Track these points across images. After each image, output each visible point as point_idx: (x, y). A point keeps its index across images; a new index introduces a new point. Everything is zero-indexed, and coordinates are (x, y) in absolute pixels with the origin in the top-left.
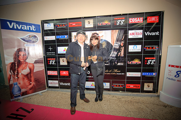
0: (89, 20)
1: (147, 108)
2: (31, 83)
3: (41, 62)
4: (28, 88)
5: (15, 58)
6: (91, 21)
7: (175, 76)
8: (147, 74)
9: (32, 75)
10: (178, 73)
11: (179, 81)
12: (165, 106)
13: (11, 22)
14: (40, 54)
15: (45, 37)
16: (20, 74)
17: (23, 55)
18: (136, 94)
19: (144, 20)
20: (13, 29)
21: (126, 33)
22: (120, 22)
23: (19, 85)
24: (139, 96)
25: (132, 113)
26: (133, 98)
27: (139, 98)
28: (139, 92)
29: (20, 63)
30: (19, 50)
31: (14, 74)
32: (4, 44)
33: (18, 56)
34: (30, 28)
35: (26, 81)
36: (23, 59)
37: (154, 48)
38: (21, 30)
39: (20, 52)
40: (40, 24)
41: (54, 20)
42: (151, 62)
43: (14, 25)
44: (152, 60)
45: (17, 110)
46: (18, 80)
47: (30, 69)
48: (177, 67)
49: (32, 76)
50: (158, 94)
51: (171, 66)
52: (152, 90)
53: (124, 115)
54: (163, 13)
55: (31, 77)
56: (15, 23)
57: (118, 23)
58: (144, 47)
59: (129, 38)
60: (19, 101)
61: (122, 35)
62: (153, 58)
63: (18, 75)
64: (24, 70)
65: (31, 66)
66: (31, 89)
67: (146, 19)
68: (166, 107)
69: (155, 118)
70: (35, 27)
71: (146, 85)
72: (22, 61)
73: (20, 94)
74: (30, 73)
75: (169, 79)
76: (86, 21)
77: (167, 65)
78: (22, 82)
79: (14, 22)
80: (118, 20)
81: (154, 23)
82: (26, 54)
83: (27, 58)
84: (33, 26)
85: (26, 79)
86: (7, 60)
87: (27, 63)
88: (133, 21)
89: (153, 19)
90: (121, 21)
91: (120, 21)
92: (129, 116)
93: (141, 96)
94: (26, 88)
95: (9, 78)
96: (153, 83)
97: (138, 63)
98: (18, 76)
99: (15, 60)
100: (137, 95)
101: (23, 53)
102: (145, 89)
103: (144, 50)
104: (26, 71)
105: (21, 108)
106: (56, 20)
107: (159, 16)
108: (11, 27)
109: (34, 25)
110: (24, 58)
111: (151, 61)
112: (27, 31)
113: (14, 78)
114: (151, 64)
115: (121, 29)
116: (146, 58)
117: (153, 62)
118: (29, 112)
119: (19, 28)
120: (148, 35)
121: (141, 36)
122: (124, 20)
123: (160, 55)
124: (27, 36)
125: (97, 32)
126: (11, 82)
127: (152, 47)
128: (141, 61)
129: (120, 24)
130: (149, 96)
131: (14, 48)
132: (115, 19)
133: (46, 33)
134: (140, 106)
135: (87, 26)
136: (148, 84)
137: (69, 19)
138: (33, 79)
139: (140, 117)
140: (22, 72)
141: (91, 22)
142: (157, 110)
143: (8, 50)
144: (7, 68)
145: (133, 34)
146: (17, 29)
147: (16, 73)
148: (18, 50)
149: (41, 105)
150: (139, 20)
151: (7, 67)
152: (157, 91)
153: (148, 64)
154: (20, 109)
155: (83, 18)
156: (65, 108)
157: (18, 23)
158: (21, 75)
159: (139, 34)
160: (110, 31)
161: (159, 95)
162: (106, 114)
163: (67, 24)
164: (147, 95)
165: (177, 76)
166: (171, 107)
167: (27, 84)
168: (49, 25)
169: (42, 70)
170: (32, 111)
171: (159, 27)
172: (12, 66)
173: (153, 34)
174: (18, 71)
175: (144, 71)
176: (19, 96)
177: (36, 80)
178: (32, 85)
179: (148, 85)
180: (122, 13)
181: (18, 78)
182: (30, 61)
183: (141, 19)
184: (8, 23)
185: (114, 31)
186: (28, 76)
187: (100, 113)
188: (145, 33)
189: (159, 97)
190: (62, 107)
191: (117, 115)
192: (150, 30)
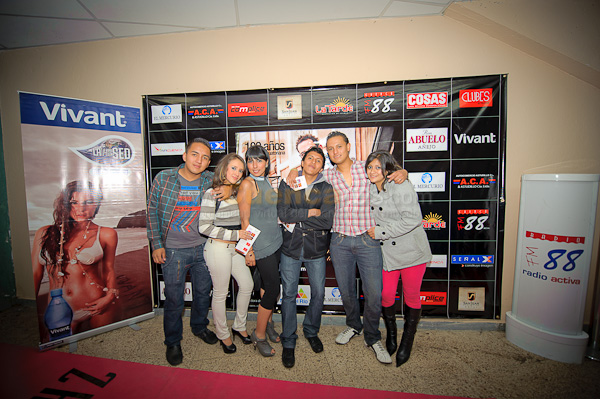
0: (288, 98)
1: (465, 366)
2: (105, 289)
3: (139, 223)
4: (94, 307)
5: (59, 213)
6: (297, 99)
7: (545, 266)
8: (466, 260)
9: (109, 264)
10: (554, 255)
11: (557, 280)
12: (521, 359)
13: (51, 102)
14: (135, 197)
15: (153, 146)
16: (73, 262)
17: (85, 203)
18: (434, 323)
19: (449, 101)
20: (57, 122)
21: (399, 137)
22: (382, 106)
23: (68, 298)
24: (443, 328)
25: (421, 381)
26: (426, 336)
27: (445, 333)
28: (443, 315)
29: (72, 229)
30: (73, 187)
31: (55, 261)
32: (28, 168)
33: (70, 207)
34: (108, 119)
35: (90, 283)
36: (84, 216)
37: (483, 181)
38: (82, 125)
39: (75, 194)
40: (140, 106)
41: (182, 95)
42: (475, 224)
43: (59, 112)
44: (479, 216)
45: (63, 379)
46: (64, 282)
47: (105, 247)
48: (550, 238)
49: (110, 269)
50: (502, 321)
51: (532, 235)
52: (481, 307)
53: (396, 388)
54: (504, 80)
55: (105, 270)
56: (63, 106)
57: (376, 107)
58: (454, 177)
59: (408, 150)
60: (64, 350)
61: (386, 142)
62: (480, 212)
63: (64, 264)
64: (85, 251)
65: (107, 236)
66: (104, 310)
67: (456, 96)
68: (524, 360)
69: (488, 395)
70: (123, 117)
71: (463, 293)
72: (82, 222)
73: (69, 325)
74: (104, 258)
75: (530, 274)
76: (282, 100)
77: (522, 234)
78: (76, 289)
79: (61, 101)
80: (377, 98)
81: (479, 109)
82: (92, 199)
83: (96, 213)
84: (118, 113)
85: (89, 277)
86: (34, 219)
87: (94, 227)
88: (418, 103)
89: (476, 97)
90: (385, 103)
91: (381, 101)
92: (412, 390)
93: (449, 329)
94: (88, 307)
95: (36, 275)
96: (483, 289)
97: (437, 227)
98: (65, 268)
99: (58, 219)
100: (438, 327)
101: (85, 197)
102: (461, 307)
103: (454, 186)
104: (90, 253)
105: (74, 371)
106: (189, 95)
107: (494, 88)
108: (51, 117)
109: (122, 110)
110: (87, 212)
111: (476, 221)
112: (100, 127)
113: (53, 274)
114: (477, 228)
115: (384, 125)
116: (459, 212)
117: (481, 224)
118: (101, 384)
119: (76, 120)
120: (465, 142)
121: (442, 147)
122: (392, 100)
123: (502, 201)
124: (99, 145)
125: (314, 133)
126: (44, 289)
127: (478, 180)
128: (445, 219)
129: (381, 109)
130: (474, 329)
131: (58, 180)
132: (366, 95)
133: (158, 133)
134: (446, 361)
135: (283, 114)
136: (471, 290)
137: (229, 93)
138: (111, 278)
139: (444, 394)
140: (79, 257)
141: (294, 103)
142: (495, 372)
143: (40, 188)
144: (32, 243)
145: (420, 139)
146: (70, 124)
147: (60, 260)
148: (69, 185)
149: (137, 360)
150: (436, 100)
151: (32, 239)
152: (498, 312)
153: (466, 228)
154: (71, 376)
155: (270, 91)
156: (215, 368)
157: (74, 105)
158: (77, 266)
159: (437, 139)
160: (354, 129)
161: (505, 325)
162: (343, 385)
163: (223, 108)
164: (467, 324)
165: (552, 265)
166: (538, 361)
167: (94, 294)
168: (167, 111)
169: (141, 247)
170: (110, 380)
171: (493, 120)
172: (49, 238)
173: (479, 139)
174: (66, 252)
175: (457, 250)
176: (66, 333)
177: (123, 283)
178: (108, 297)
179: (470, 294)
180: (385, 79)
181: (66, 274)
182: (106, 220)
183: (442, 95)
184: (44, 105)
185: (363, 129)
186: (96, 269)
187: (322, 382)
188: (456, 136)
189: (504, 331)
190: (205, 368)
191: (375, 387)
192: (469, 129)
